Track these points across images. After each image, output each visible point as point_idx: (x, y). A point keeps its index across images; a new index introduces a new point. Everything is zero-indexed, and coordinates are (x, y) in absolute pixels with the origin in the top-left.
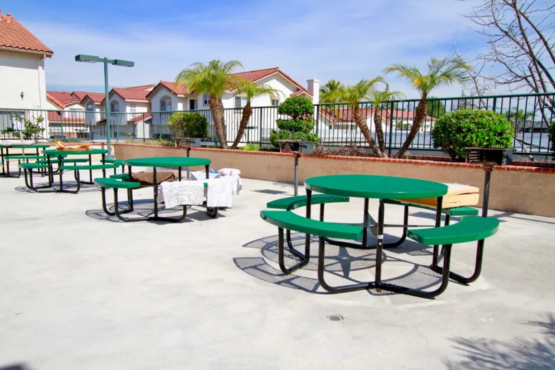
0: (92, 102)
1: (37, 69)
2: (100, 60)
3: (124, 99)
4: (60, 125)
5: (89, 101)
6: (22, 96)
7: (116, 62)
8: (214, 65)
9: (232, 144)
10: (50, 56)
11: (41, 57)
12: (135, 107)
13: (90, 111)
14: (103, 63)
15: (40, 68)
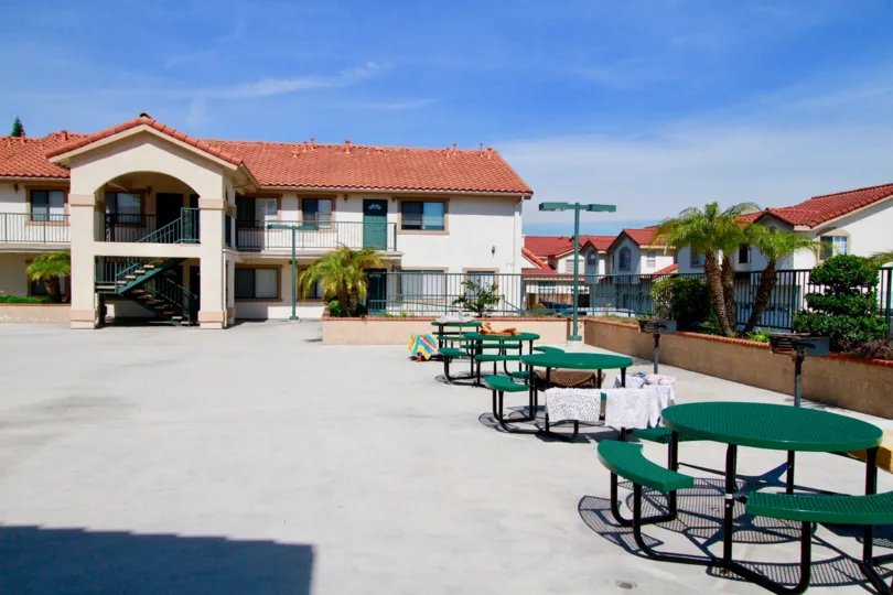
0: (595, 250)
1: (513, 215)
2: (570, 207)
3: (638, 245)
4: (553, 283)
5: (591, 248)
6: (493, 251)
7: (590, 208)
8: (711, 211)
9: (743, 327)
10: (529, 198)
11: (519, 199)
12: (654, 256)
13: (591, 263)
14: (573, 211)
15: (517, 214)
